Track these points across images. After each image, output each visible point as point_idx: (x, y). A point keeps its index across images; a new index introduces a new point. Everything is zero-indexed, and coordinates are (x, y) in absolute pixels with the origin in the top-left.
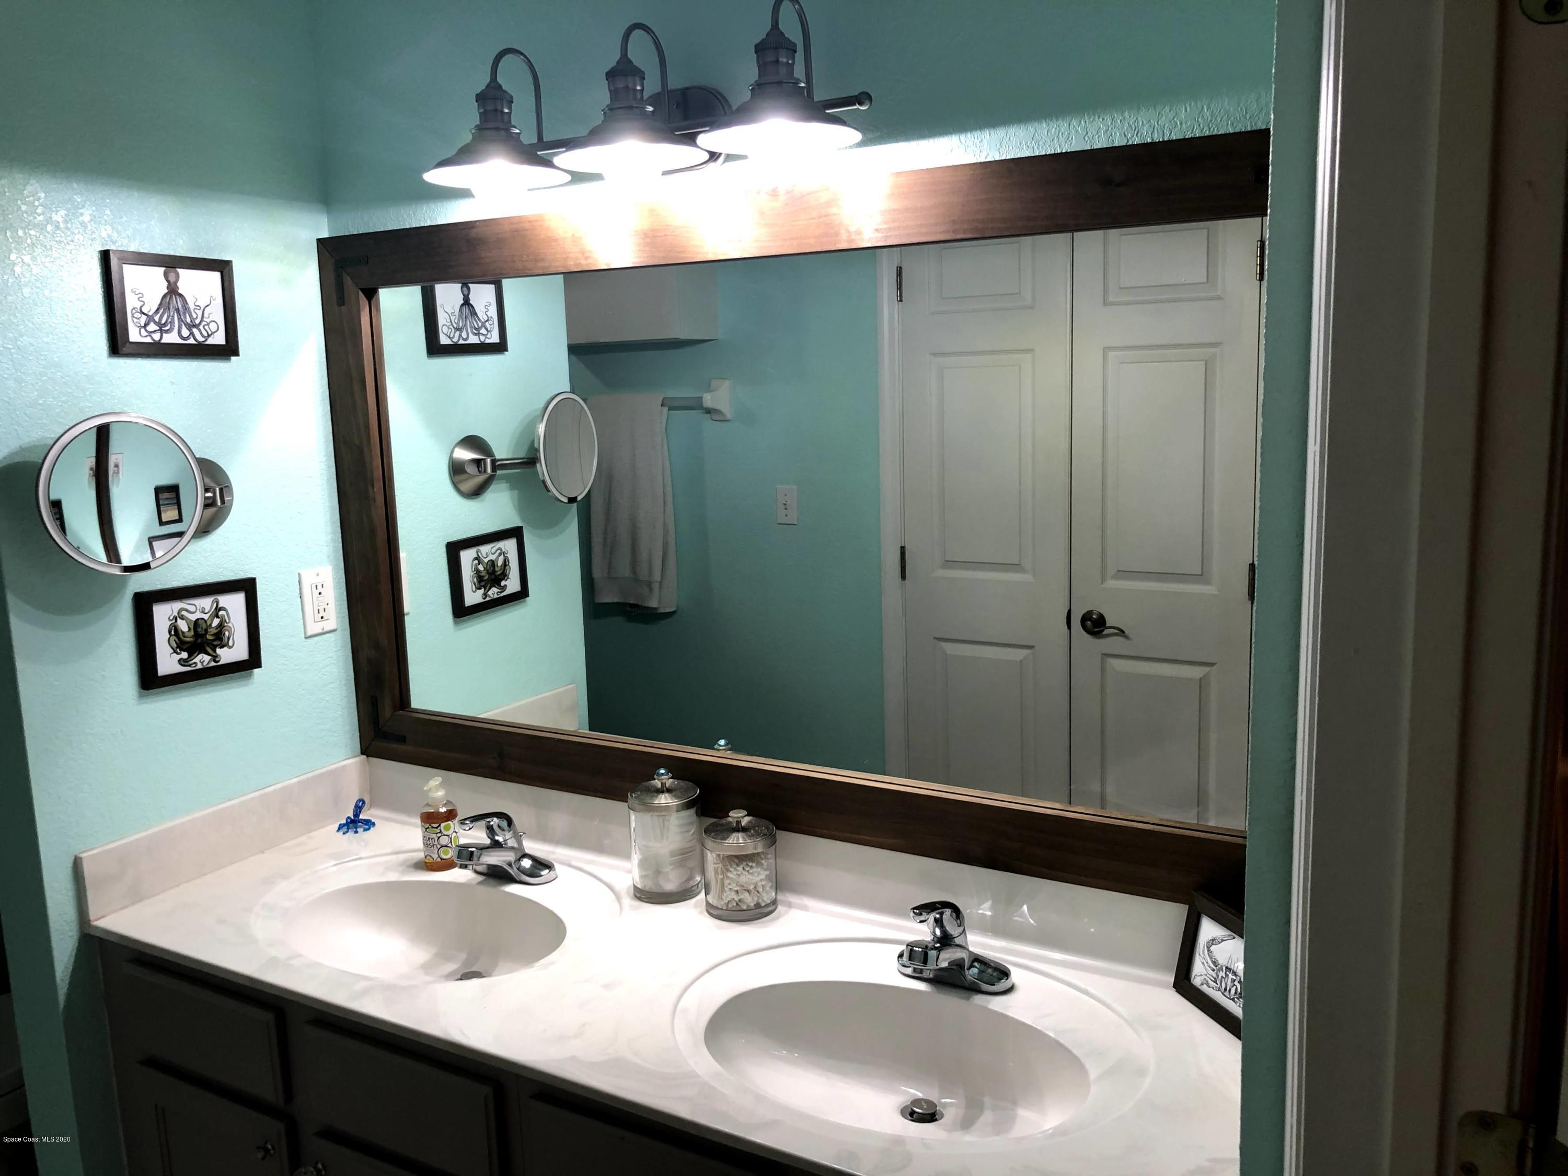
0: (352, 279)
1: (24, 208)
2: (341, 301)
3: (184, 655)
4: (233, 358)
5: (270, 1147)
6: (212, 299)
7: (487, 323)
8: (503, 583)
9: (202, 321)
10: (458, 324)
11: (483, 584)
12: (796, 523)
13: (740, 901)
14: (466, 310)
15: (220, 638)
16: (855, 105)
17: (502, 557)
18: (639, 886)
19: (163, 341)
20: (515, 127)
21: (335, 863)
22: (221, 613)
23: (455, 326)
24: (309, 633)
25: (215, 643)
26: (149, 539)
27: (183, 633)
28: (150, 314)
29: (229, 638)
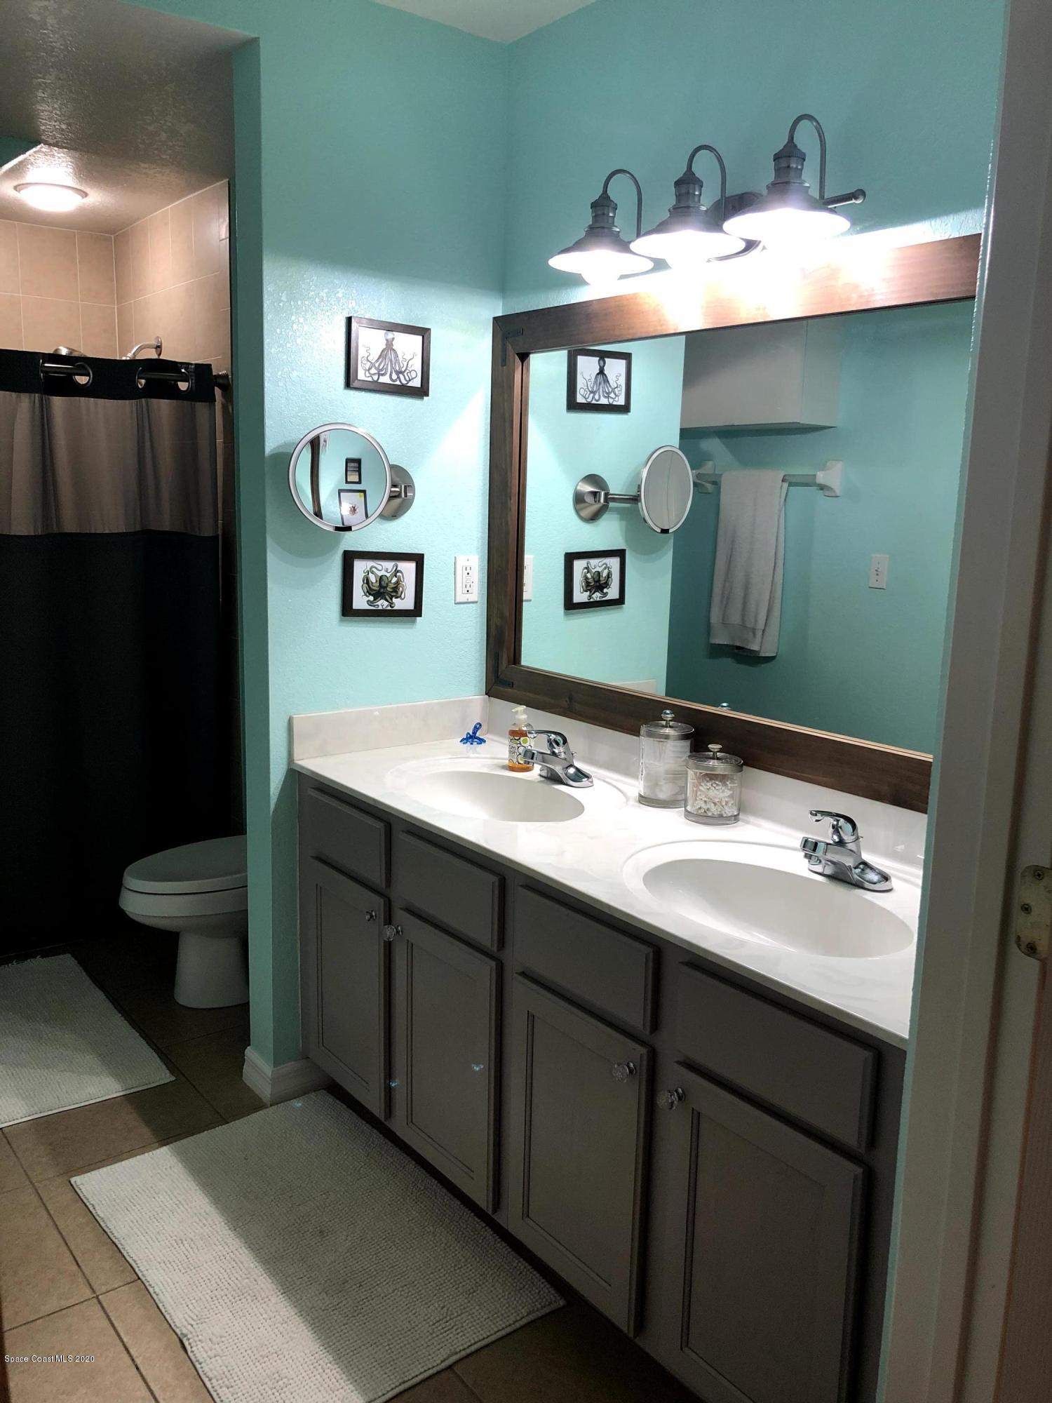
0: (512, 345)
1: (303, 286)
2: (504, 362)
3: (371, 598)
4: (425, 398)
5: (374, 914)
6: (414, 355)
7: (616, 390)
8: (605, 590)
9: (406, 369)
10: (593, 388)
11: (589, 588)
12: (884, 587)
13: (708, 809)
14: (600, 378)
15: (396, 592)
16: (851, 200)
17: (607, 570)
18: (642, 794)
19: (379, 381)
20: (616, 227)
21: (450, 757)
22: (398, 574)
23: (590, 389)
24: (458, 601)
25: (392, 594)
26: (339, 490)
27: (372, 583)
28: (373, 361)
29: (402, 593)
